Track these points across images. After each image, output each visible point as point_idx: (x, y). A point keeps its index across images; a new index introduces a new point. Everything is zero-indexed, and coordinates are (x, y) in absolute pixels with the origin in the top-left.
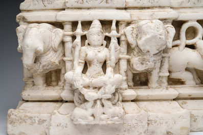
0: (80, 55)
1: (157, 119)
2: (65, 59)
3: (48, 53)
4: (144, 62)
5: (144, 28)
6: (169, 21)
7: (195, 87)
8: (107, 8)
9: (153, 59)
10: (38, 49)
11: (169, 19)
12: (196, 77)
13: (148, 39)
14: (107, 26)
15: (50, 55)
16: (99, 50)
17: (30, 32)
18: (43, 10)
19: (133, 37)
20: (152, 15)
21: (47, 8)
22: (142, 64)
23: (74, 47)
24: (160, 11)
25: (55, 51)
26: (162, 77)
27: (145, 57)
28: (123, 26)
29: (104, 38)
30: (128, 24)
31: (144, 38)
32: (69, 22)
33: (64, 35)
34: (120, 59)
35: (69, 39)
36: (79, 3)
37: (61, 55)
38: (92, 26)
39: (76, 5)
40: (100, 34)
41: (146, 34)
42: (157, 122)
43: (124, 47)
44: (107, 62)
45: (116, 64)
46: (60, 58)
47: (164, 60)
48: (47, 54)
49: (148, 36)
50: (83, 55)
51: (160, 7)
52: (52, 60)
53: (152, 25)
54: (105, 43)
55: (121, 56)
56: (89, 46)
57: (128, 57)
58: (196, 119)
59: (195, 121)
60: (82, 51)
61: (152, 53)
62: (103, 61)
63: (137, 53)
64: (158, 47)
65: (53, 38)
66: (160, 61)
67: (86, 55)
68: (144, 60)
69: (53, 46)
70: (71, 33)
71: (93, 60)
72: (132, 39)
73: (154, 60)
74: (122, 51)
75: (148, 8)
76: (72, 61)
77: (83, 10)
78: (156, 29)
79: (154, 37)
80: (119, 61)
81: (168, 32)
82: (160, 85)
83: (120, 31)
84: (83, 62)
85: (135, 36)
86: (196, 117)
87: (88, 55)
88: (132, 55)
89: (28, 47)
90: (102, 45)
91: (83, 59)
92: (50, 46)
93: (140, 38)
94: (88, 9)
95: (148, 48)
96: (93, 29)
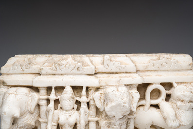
0: (53, 118)
2: (40, 120)
3: (25, 116)
4: (111, 126)
5: (110, 95)
6: (134, 86)
8: (78, 74)
9: (118, 122)
10: (14, 116)
11: (134, 84)
13: (113, 106)
14: (78, 90)
15: (26, 118)
16: (70, 115)
17: (8, 100)
18: (22, 74)
19: (101, 102)
20: (118, 81)
21: (25, 72)
22: (109, 127)
23: (48, 111)
24: (126, 77)
25: (31, 114)
27: (111, 121)
28: (92, 91)
29: (75, 102)
30: (97, 89)
31: (110, 105)
32: (44, 87)
33: (40, 99)
34: (89, 122)
35: (44, 102)
36: (53, 70)
37: (37, 115)
38: (64, 92)
39: (50, 71)
40: (72, 99)
41: (112, 102)
43: (93, 111)
44: (77, 125)
45: (86, 125)
46: (36, 119)
47: (129, 121)
48: (23, 116)
49: (114, 104)
50: (56, 118)
51: (126, 72)
52: (28, 122)
53: (117, 93)
54: (76, 106)
55: (90, 119)
56: (61, 110)
57: (97, 119)
60: (55, 114)
61: (118, 118)
62: (74, 124)
63: (105, 116)
64: (123, 113)
65: (29, 103)
66: (125, 123)
67: (59, 119)
68: (110, 123)
69: (29, 110)
70: (46, 97)
71: (65, 123)
72: (100, 104)
73: (120, 124)
74: (91, 115)
75: (116, 73)
76: (46, 123)
77: (57, 76)
78: (121, 97)
79: (119, 105)
80: (88, 123)
81: (133, 98)
83: (89, 96)
84: (56, 124)
85: (102, 101)
87: (60, 120)
88: (100, 117)
89: (5, 114)
90: (74, 108)
91: (56, 121)
92: (26, 109)
93: (107, 104)
94: (62, 75)
95: (113, 114)
96: (65, 95)
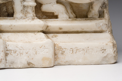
1: (17, 49)
7: (67, 20)
12: (69, 11)
26: (27, 7)
42: (17, 52)
58: (64, 52)
59: (62, 54)
82: (26, 16)
86: (64, 50)
